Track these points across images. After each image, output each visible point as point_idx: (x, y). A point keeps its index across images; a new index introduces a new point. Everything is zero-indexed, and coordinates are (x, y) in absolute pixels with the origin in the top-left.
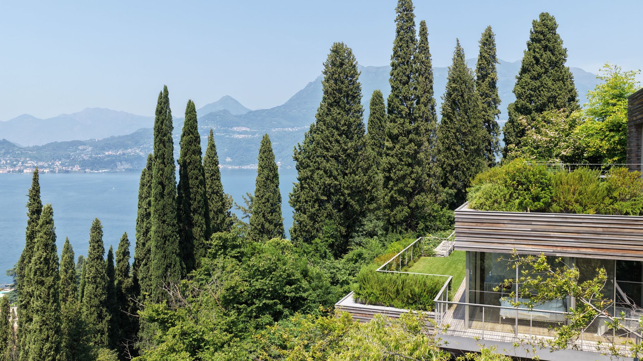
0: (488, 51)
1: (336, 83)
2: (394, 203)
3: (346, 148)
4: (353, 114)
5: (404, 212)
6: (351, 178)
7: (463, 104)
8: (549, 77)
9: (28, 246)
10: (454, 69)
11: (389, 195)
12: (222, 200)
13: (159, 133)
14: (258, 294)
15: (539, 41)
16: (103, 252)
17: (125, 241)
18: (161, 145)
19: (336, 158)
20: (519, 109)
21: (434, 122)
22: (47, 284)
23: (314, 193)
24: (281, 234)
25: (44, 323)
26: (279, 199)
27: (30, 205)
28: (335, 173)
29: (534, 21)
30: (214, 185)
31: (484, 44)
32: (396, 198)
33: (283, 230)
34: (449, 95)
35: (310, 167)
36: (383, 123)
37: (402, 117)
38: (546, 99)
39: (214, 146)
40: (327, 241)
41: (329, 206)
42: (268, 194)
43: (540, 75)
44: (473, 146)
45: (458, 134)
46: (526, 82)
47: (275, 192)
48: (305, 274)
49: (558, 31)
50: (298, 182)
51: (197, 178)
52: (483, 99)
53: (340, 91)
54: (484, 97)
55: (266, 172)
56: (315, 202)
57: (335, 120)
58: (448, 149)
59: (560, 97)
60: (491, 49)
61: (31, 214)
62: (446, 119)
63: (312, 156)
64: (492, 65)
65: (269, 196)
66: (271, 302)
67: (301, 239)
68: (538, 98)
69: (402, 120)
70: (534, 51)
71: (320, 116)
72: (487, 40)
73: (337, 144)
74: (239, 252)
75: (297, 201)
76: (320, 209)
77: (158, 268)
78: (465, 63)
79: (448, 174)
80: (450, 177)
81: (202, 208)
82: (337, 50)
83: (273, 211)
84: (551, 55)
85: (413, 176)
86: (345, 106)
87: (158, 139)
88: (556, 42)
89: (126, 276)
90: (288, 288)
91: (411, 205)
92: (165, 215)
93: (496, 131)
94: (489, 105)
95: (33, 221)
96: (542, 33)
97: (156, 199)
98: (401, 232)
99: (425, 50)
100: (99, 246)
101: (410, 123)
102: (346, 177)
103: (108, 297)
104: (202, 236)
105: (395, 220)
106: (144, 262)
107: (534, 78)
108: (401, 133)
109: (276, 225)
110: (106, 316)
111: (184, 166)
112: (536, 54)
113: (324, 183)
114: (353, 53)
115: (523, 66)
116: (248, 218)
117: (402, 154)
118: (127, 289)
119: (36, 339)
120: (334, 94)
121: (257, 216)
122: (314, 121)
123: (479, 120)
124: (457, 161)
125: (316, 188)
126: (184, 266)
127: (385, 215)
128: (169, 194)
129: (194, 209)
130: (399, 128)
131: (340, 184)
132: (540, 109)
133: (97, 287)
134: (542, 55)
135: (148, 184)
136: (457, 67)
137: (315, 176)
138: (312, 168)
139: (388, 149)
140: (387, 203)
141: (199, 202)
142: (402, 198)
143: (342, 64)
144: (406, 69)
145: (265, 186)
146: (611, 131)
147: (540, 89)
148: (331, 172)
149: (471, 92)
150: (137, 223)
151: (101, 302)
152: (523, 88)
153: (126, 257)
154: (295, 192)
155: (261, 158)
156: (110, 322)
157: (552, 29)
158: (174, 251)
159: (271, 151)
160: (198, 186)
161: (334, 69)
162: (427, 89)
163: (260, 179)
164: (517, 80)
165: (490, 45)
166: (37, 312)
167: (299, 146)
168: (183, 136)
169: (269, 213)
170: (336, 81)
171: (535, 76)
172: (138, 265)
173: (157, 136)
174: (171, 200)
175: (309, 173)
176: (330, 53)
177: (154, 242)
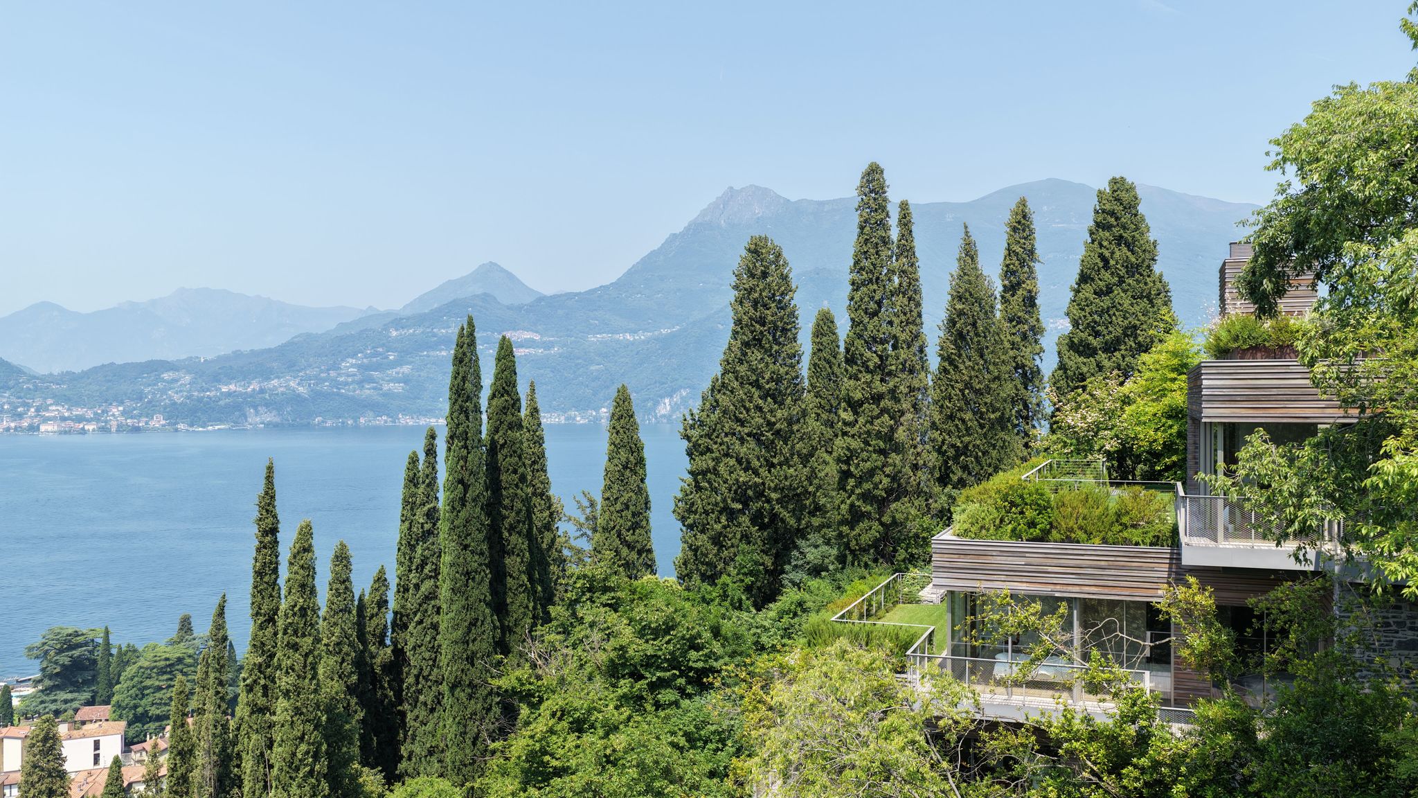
0: (1022, 241)
1: (755, 308)
2: (856, 516)
3: (773, 420)
4: (784, 359)
5: (873, 531)
6: (782, 473)
7: (976, 339)
8: (1125, 291)
9: (255, 587)
10: (960, 277)
11: (848, 502)
12: (549, 508)
13: (459, 396)
14: (650, 662)
15: (1107, 227)
16: (352, 601)
17: (381, 580)
18: (462, 417)
19: (757, 437)
20: (1076, 346)
21: (923, 374)
22: (305, 649)
23: (719, 498)
24: (650, 567)
25: (298, 711)
26: (646, 504)
27: (260, 520)
28: (755, 463)
29: (1100, 192)
30: (536, 481)
31: (1015, 229)
32: (859, 507)
33: (653, 560)
34: (952, 322)
35: (712, 452)
36: (835, 368)
37: (868, 371)
40: (742, 581)
41: (745, 520)
42: (626, 496)
43: (1109, 290)
44: (993, 412)
45: (967, 391)
46: (1086, 299)
47: (640, 491)
48: (716, 632)
49: (1141, 209)
50: (689, 478)
51: (515, 472)
52: (1014, 327)
53: (762, 321)
54: (1014, 323)
55: (623, 455)
56: (721, 512)
57: (753, 371)
58: (951, 417)
59: (1144, 327)
60: (1025, 238)
61: (263, 536)
62: (946, 364)
63: (715, 434)
64: (1029, 267)
65: (630, 499)
66: (668, 674)
67: (696, 577)
68: (1107, 328)
69: (869, 377)
70: (1101, 246)
71: (729, 363)
72: (1019, 222)
73: (758, 414)
74: (613, 598)
75: (690, 511)
76: (729, 526)
77: (456, 627)
78: (979, 266)
79: (951, 463)
80: (954, 468)
81: (524, 524)
82: (756, 250)
83: (635, 527)
84: (1129, 254)
85: (888, 470)
86: (771, 347)
87: (457, 407)
88: (1137, 229)
89: (382, 643)
90: (693, 654)
91: (885, 519)
92: (468, 535)
93: (1037, 383)
94: (1024, 337)
95: (265, 547)
96: (1112, 213)
97: (454, 508)
98: (866, 566)
99: (908, 251)
100: (346, 588)
101: (882, 380)
102: (773, 470)
103: (358, 679)
104: (524, 572)
105: (857, 544)
106: (416, 619)
107: (1098, 293)
108: (866, 399)
109: (640, 553)
110: (356, 712)
111: (493, 449)
112: (1103, 250)
113: (737, 480)
114: (785, 254)
115: (1082, 271)
117: (868, 433)
118: (384, 667)
119: (285, 737)
120: (752, 325)
121: (607, 535)
122: (718, 371)
123: (1003, 368)
124: (967, 439)
125: (724, 488)
126: (498, 624)
127: (840, 535)
128: (474, 500)
129: (511, 525)
131: (763, 484)
132: (1110, 348)
133: (343, 661)
134: (1113, 253)
135: (427, 481)
136: (965, 274)
137: (722, 469)
138: (718, 454)
139: (845, 423)
140: (843, 516)
141: (518, 513)
142: (869, 508)
143: (765, 275)
144: (875, 291)
145: (622, 480)
146: (1169, 417)
147: (1111, 312)
148: (749, 462)
149: (988, 318)
150: (399, 549)
151: (348, 687)
152: (1082, 309)
153: (383, 610)
154: (687, 495)
155: (614, 428)
156: (363, 722)
157: (1131, 207)
158: (482, 597)
159: (632, 416)
160: (517, 486)
161: (753, 282)
162: (913, 319)
163: (612, 468)
164: (1073, 293)
165: (1024, 230)
166: (287, 694)
167: (692, 415)
168: (492, 398)
169: (628, 530)
170: (755, 304)
171: (1101, 290)
172: (400, 623)
173: (456, 400)
174: (478, 510)
175: (710, 462)
176: (744, 253)
177: (448, 582)
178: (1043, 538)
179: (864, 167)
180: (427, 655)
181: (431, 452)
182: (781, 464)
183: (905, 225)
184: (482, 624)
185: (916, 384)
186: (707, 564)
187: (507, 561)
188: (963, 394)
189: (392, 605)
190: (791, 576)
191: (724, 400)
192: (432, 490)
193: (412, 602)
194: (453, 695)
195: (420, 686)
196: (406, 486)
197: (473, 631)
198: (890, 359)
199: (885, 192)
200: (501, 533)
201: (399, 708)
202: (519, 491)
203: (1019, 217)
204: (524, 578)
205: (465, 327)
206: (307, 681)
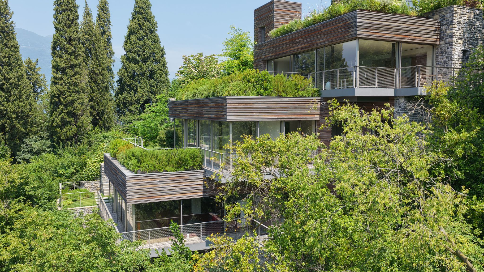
0: (105, 15)
2: (64, 123)
5: (72, 130)
8: (149, 39)
20: (130, 60)
31: (101, 9)
38: (148, 54)
43: (143, 38)
64: (108, 26)
68: (143, 53)
69: (68, 56)
84: (149, 25)
85: (79, 101)
88: (151, 16)
91: (78, 124)
93: (112, 75)
96: (142, 8)
108: (67, 67)
112: (140, 22)
115: (130, 30)
117: (69, 83)
130: (65, 62)
134: (143, 24)
142: (70, 119)
147: (144, 47)
152: (133, 45)
157: (149, 7)
164: (126, 39)
165: (105, 10)
171: (140, 38)
203: (102, 4)
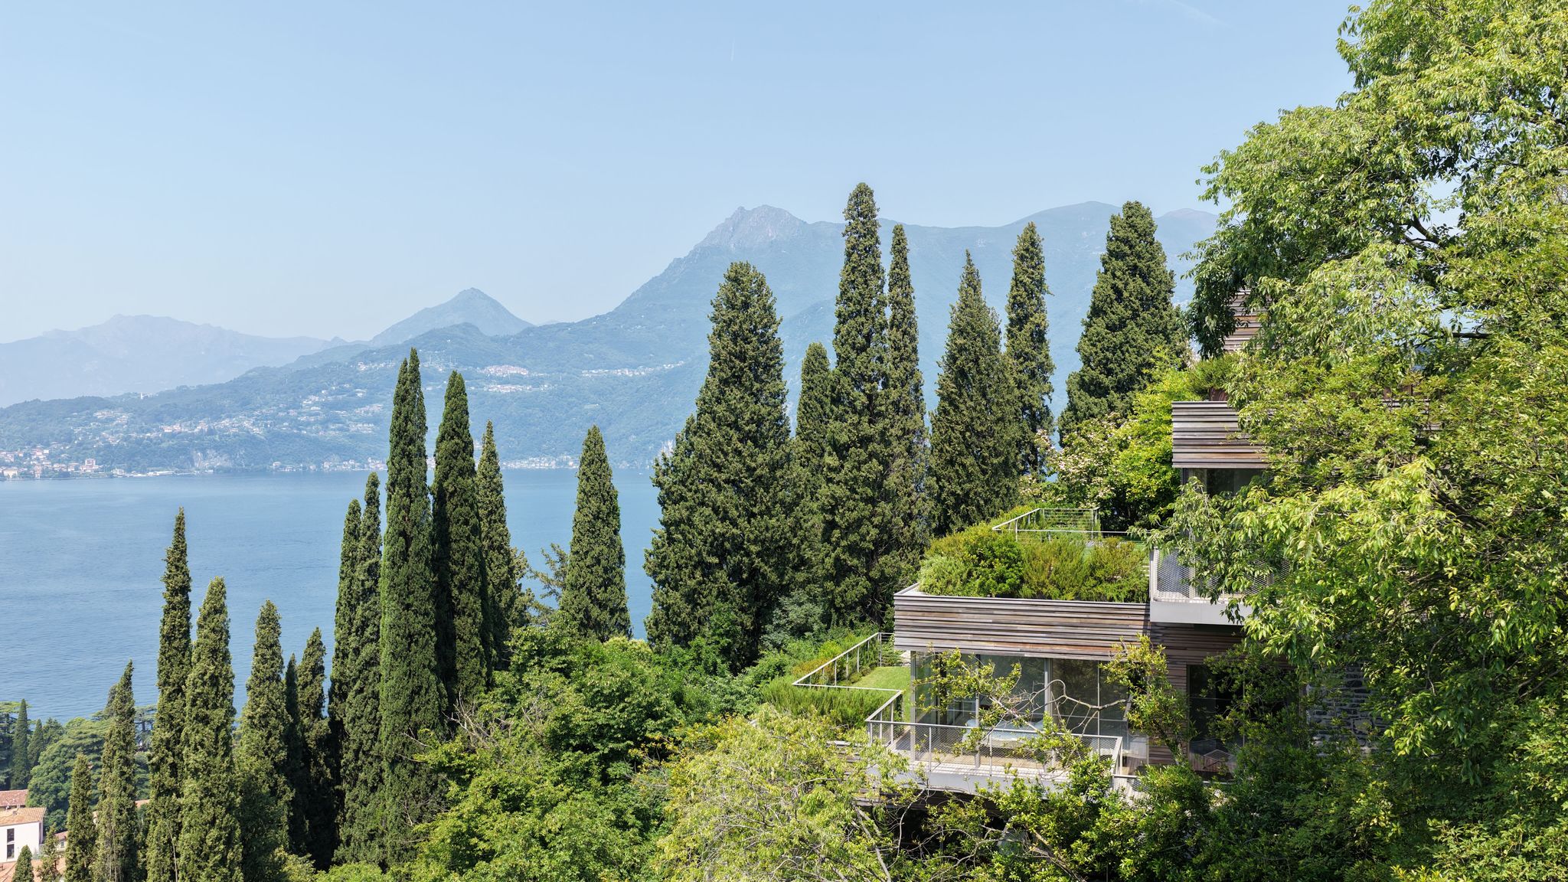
0: (1030, 270)
1: (735, 341)
2: (841, 571)
3: (753, 465)
4: (767, 398)
6: (763, 523)
7: (978, 377)
9: (163, 653)
10: (962, 309)
11: (833, 555)
12: (508, 563)
13: (401, 438)
14: (602, 732)
15: (1121, 256)
16: (281, 667)
17: (316, 644)
18: (405, 461)
19: (735, 484)
20: (1089, 386)
21: (918, 415)
22: (216, 722)
23: (693, 551)
24: (624, 628)
25: (207, 792)
26: (620, 558)
27: (169, 577)
28: (733, 513)
29: (1113, 218)
30: (493, 533)
31: (1022, 258)
32: (845, 560)
33: (627, 621)
34: (953, 358)
35: (686, 500)
37: (855, 411)
38: (1133, 368)
39: (494, 454)
40: (718, 642)
41: (722, 575)
42: (597, 549)
43: (1122, 324)
44: (997, 456)
45: (968, 434)
46: (1098, 334)
47: (613, 544)
48: (678, 699)
49: (1158, 237)
50: (661, 529)
51: (466, 523)
52: (1021, 364)
53: (742, 357)
54: (1021, 360)
55: (594, 503)
56: (695, 567)
57: (732, 411)
58: (951, 462)
60: (1033, 268)
61: (172, 595)
62: (946, 404)
63: (690, 481)
64: (1038, 299)
65: (601, 553)
66: (622, 745)
67: (668, 639)
68: (1120, 366)
69: (856, 418)
70: (1114, 276)
71: (705, 403)
72: (1027, 250)
73: (737, 458)
74: (564, 662)
75: (661, 566)
76: (704, 582)
77: (396, 696)
78: (983, 298)
79: (950, 512)
80: (954, 518)
81: (476, 580)
82: (736, 279)
83: (607, 584)
85: (876, 520)
86: (752, 385)
87: (398, 450)
88: (1153, 258)
89: (317, 714)
90: (650, 723)
91: (871, 574)
92: (410, 593)
93: (1046, 424)
94: (1033, 375)
95: (174, 608)
96: (1126, 241)
97: (395, 563)
98: (852, 625)
99: (902, 280)
100: (274, 653)
101: (870, 422)
102: (753, 520)
103: (288, 755)
104: (476, 635)
105: (843, 602)
106: (356, 687)
107: (1112, 328)
108: (854, 442)
109: (612, 612)
110: (284, 792)
111: (441, 497)
112: (1116, 281)
113: (713, 532)
114: (768, 283)
115: (1094, 303)
116: (553, 597)
117: (855, 479)
118: (321, 741)
119: (193, 822)
120: (731, 361)
121: (576, 592)
122: (694, 411)
123: (1008, 408)
124: (967, 486)
125: (698, 541)
126: (445, 692)
127: (825, 593)
128: (417, 554)
129: (461, 582)
130: (850, 431)
131: (742, 535)
132: (1124, 388)
133: (270, 735)
134: (1126, 284)
135: (369, 533)
136: (966, 306)
137: (696, 519)
138: (691, 503)
139: (830, 469)
140: (828, 570)
141: (470, 568)
142: (855, 561)
143: (746, 305)
145: (593, 532)
146: (1164, 462)
147: (1124, 349)
148: (726, 512)
149: (991, 354)
150: (338, 610)
151: (275, 764)
152: (1094, 345)
153: (318, 677)
154: (658, 548)
155: (584, 474)
156: (292, 803)
157: (1146, 234)
158: (427, 663)
159: (604, 461)
160: (468, 538)
161: (732, 314)
162: (906, 354)
163: (581, 518)
164: (1084, 328)
165: (1032, 259)
166: (195, 773)
167: (665, 459)
168: (441, 441)
169: (600, 587)
170: (735, 337)
171: (1114, 324)
172: (339, 692)
173: (398, 443)
174: (422, 565)
175: (683, 511)
176: (723, 281)
177: (388, 646)
178: (1013, 593)
179: (852, 188)
180: (367, 727)
181: (372, 500)
182: (761, 514)
183: (900, 252)
184: (427, 692)
185: (910, 425)
186: (680, 624)
187: (457, 622)
188: (964, 437)
189: (330, 671)
190: (772, 637)
191: (700, 443)
192: (374, 543)
193: (352, 667)
194: (393, 772)
195: (360, 762)
196: (345, 539)
197: (416, 700)
198: (879, 398)
199: (874, 216)
200: (450, 592)
201: (337, 787)
202: (471, 545)
203: (1027, 244)
204: (477, 641)
205: (408, 361)
206: (218, 758)
